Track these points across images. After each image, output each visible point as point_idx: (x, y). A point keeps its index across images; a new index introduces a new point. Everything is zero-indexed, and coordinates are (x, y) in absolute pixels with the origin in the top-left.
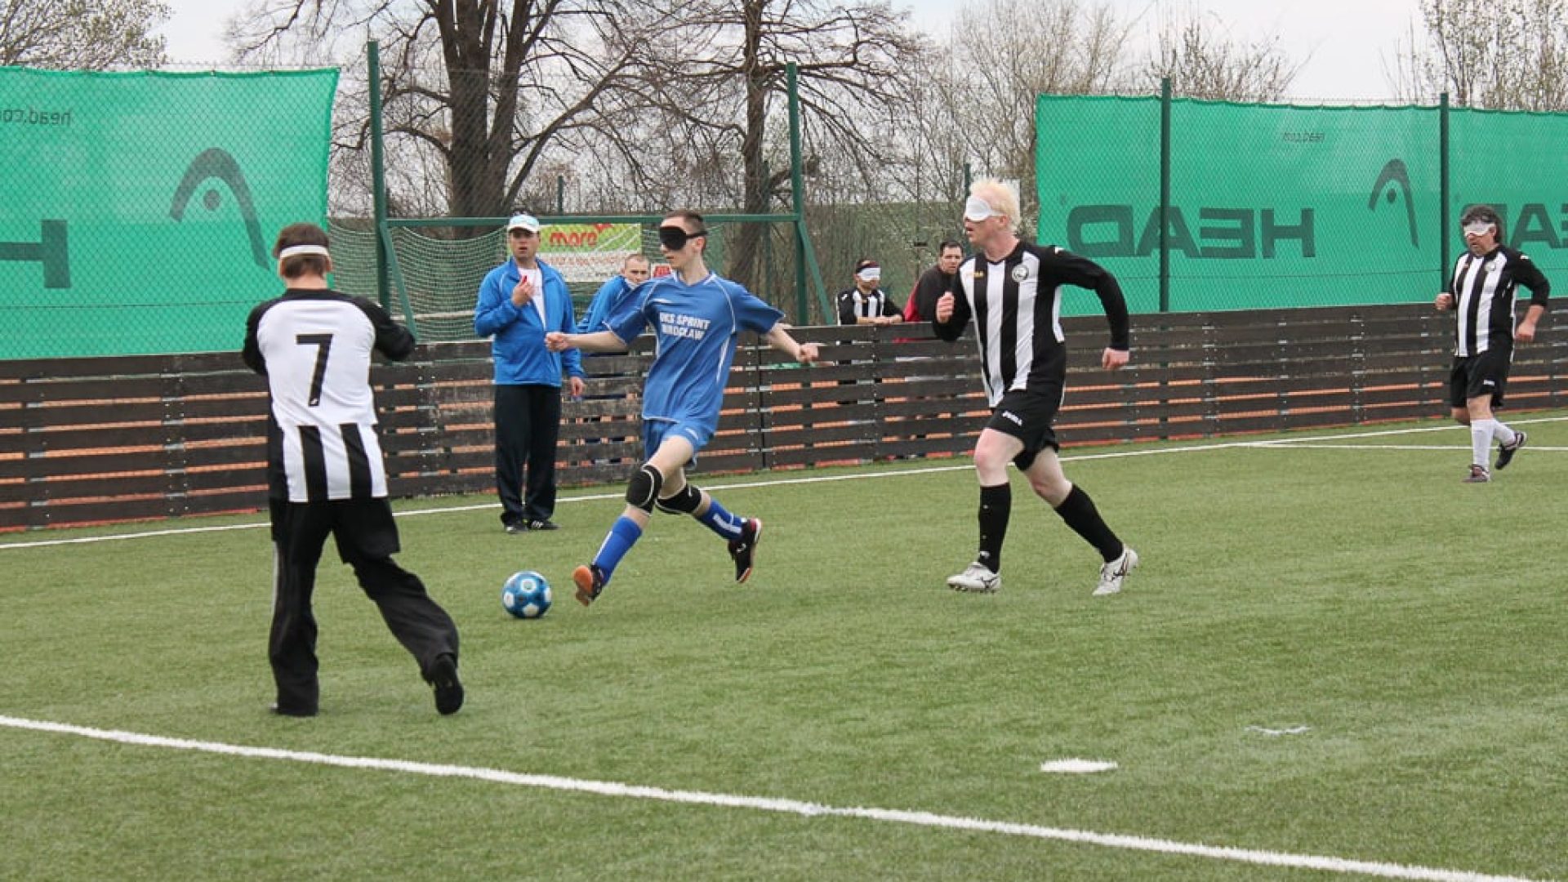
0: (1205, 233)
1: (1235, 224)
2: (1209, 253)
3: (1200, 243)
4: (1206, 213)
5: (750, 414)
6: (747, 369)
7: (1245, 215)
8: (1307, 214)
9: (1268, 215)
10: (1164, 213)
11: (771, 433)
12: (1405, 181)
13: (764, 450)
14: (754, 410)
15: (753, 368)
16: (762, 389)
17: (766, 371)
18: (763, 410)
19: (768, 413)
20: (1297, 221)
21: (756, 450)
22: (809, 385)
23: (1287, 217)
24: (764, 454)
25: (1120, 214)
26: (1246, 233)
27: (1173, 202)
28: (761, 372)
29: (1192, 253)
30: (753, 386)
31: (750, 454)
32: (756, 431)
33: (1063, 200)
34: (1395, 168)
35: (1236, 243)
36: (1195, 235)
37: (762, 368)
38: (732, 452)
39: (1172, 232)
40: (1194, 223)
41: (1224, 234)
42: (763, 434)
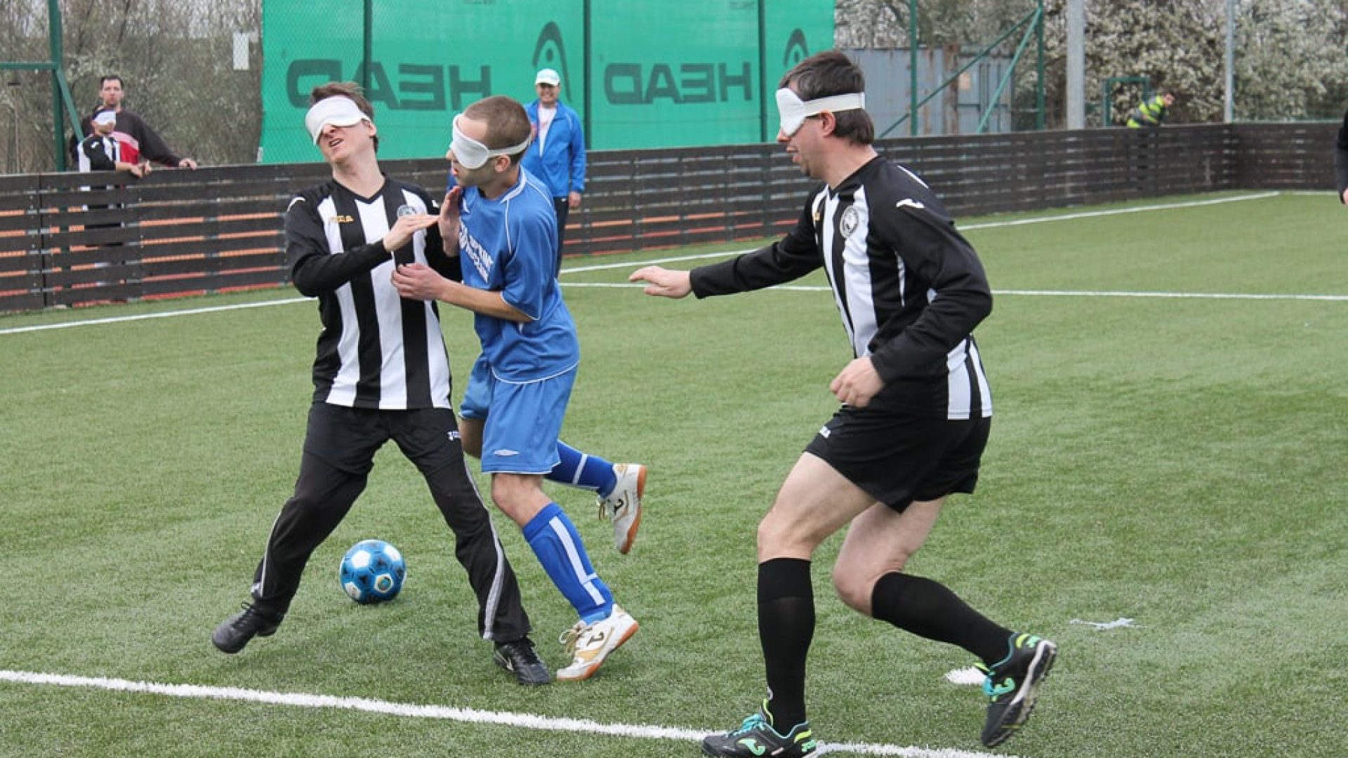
0: (404, 87)
1: (427, 79)
2: (407, 105)
3: (400, 96)
4: (405, 69)
5: (32, 257)
6: (30, 212)
7: (437, 71)
8: (485, 71)
9: (454, 71)
10: (368, 68)
11: (51, 274)
12: (559, 42)
13: (45, 290)
14: (36, 252)
15: (35, 212)
16: (43, 231)
17: (47, 215)
18: (43, 252)
19: (49, 255)
20: (477, 77)
21: (38, 291)
22: (67, 229)
23: (470, 74)
24: (45, 294)
25: (332, 68)
26: (437, 88)
27: (375, 58)
28: (42, 216)
29: (392, 104)
30: (35, 228)
31: (32, 294)
32: (37, 272)
33: (284, 54)
34: (551, 31)
35: (429, 97)
36: (395, 88)
37: (42, 211)
38: (16, 293)
39: (375, 85)
40: (394, 78)
41: (421, 88)
42: (44, 275)
